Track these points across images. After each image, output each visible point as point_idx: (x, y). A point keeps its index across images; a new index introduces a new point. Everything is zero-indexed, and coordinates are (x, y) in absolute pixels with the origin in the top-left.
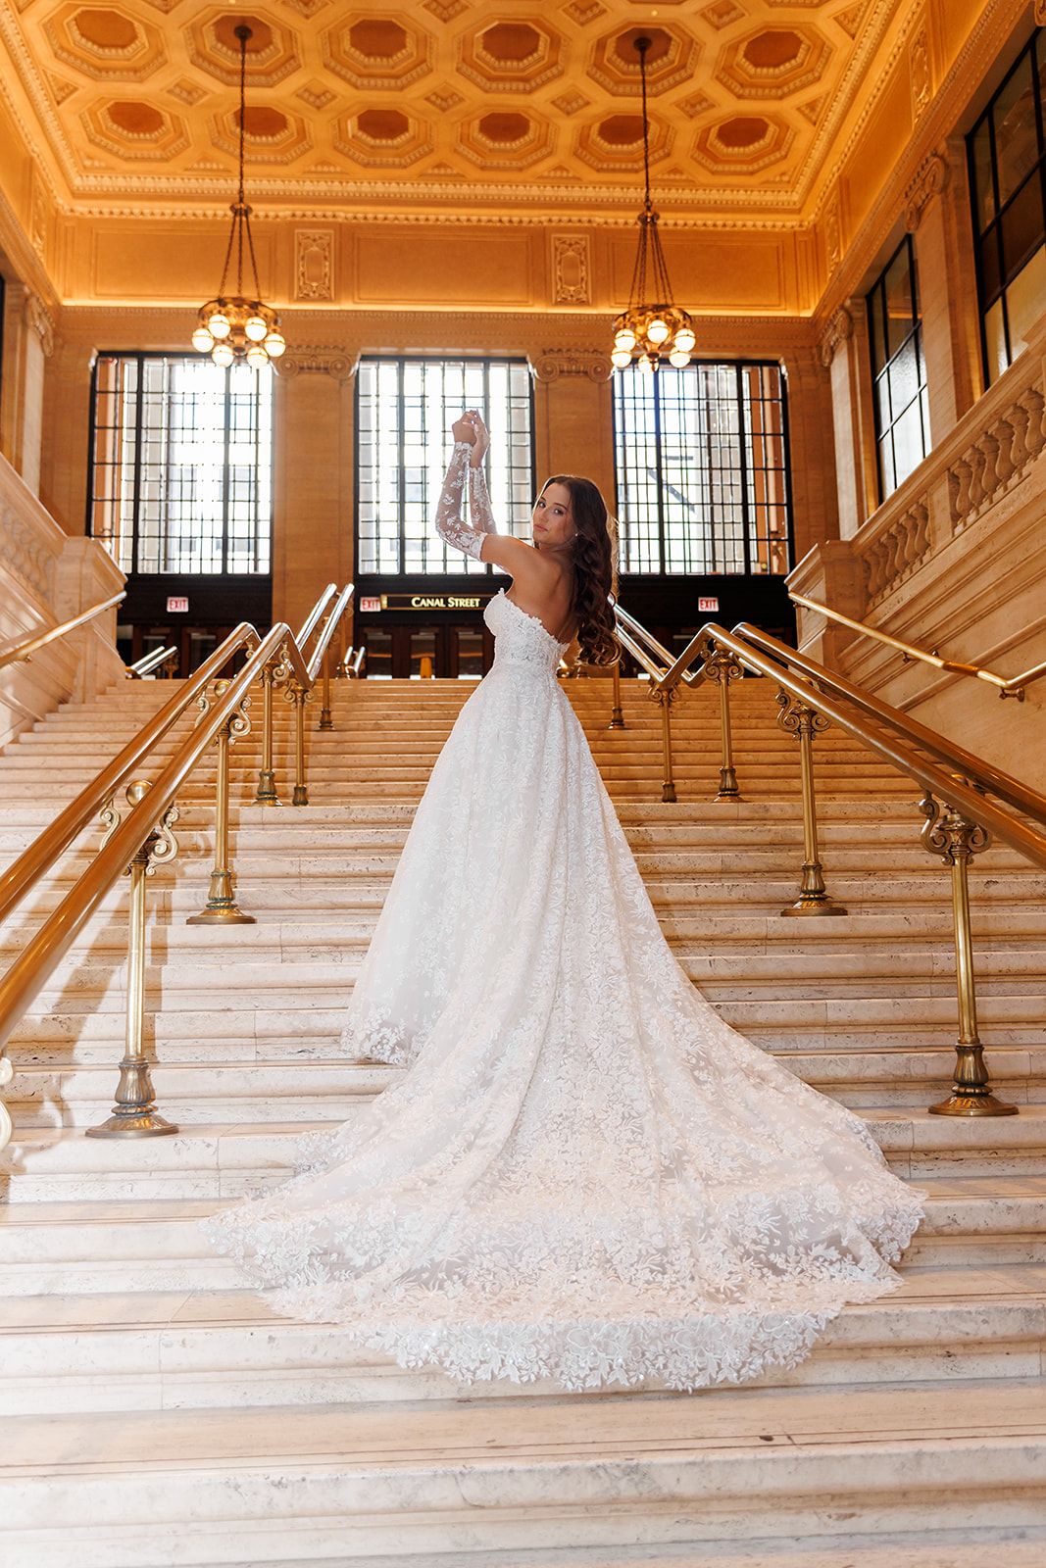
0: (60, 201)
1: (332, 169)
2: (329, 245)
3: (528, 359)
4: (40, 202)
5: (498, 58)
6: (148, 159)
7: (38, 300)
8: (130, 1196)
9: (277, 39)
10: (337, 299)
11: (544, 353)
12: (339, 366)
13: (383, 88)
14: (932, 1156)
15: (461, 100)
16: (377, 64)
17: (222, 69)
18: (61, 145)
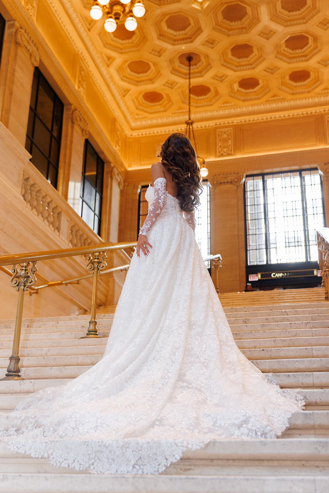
0: (127, 132)
1: (230, 104)
2: (231, 134)
3: (319, 168)
4: (118, 133)
5: (293, 50)
6: (159, 112)
7: (117, 168)
9: (203, 59)
10: (234, 154)
11: (325, 164)
12: (236, 180)
13: (246, 70)
15: (279, 68)
16: (243, 61)
17: (183, 73)
18: (126, 112)
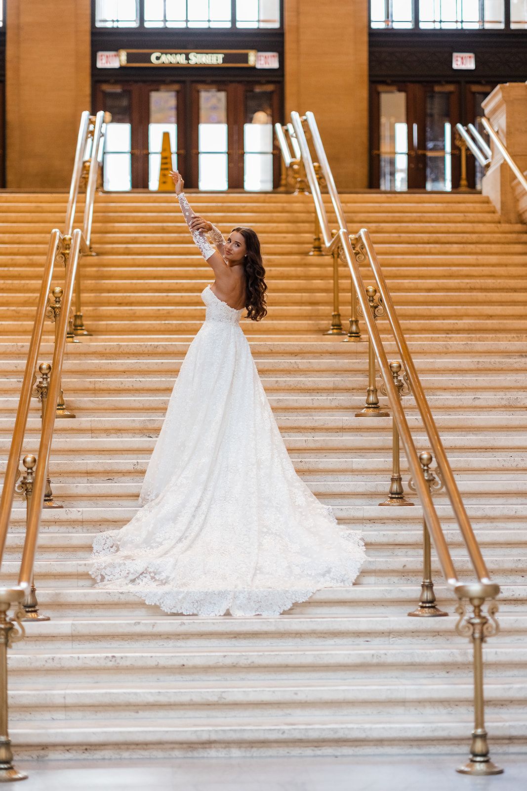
14: (372, 521)
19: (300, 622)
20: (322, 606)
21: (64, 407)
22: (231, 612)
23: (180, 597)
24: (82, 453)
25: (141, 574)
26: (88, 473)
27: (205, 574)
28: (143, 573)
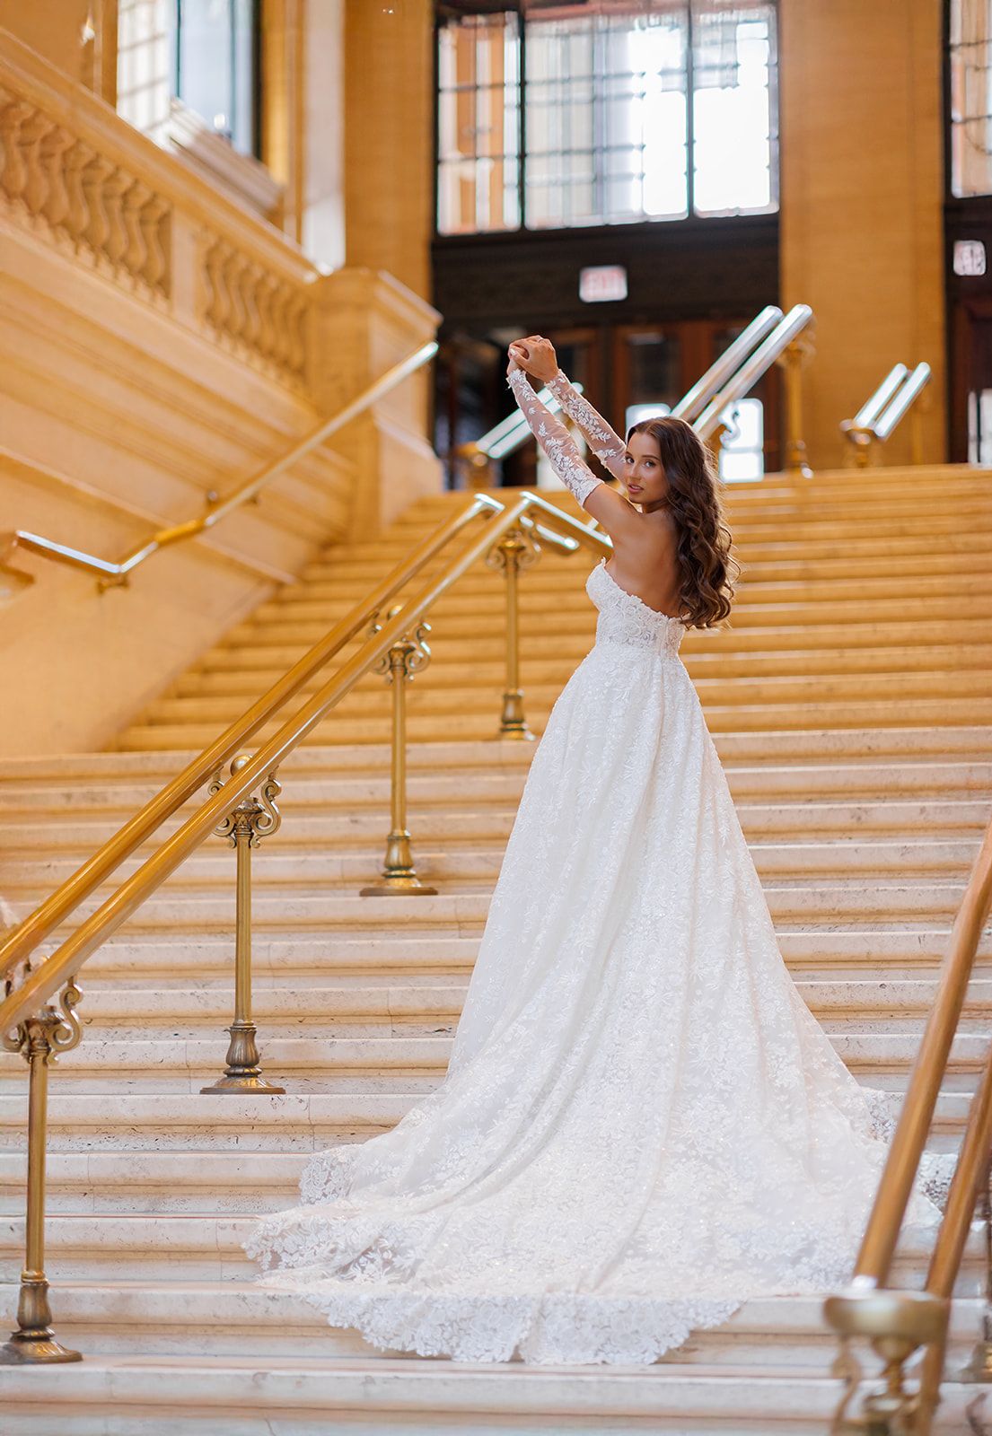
8: (236, 1147)
19: (664, 1385)
20: (768, 1344)
21: (412, 872)
22: (523, 1354)
23: (409, 1312)
24: (409, 971)
25: (364, 1253)
26: (394, 1016)
27: (506, 1255)
28: (369, 1249)
